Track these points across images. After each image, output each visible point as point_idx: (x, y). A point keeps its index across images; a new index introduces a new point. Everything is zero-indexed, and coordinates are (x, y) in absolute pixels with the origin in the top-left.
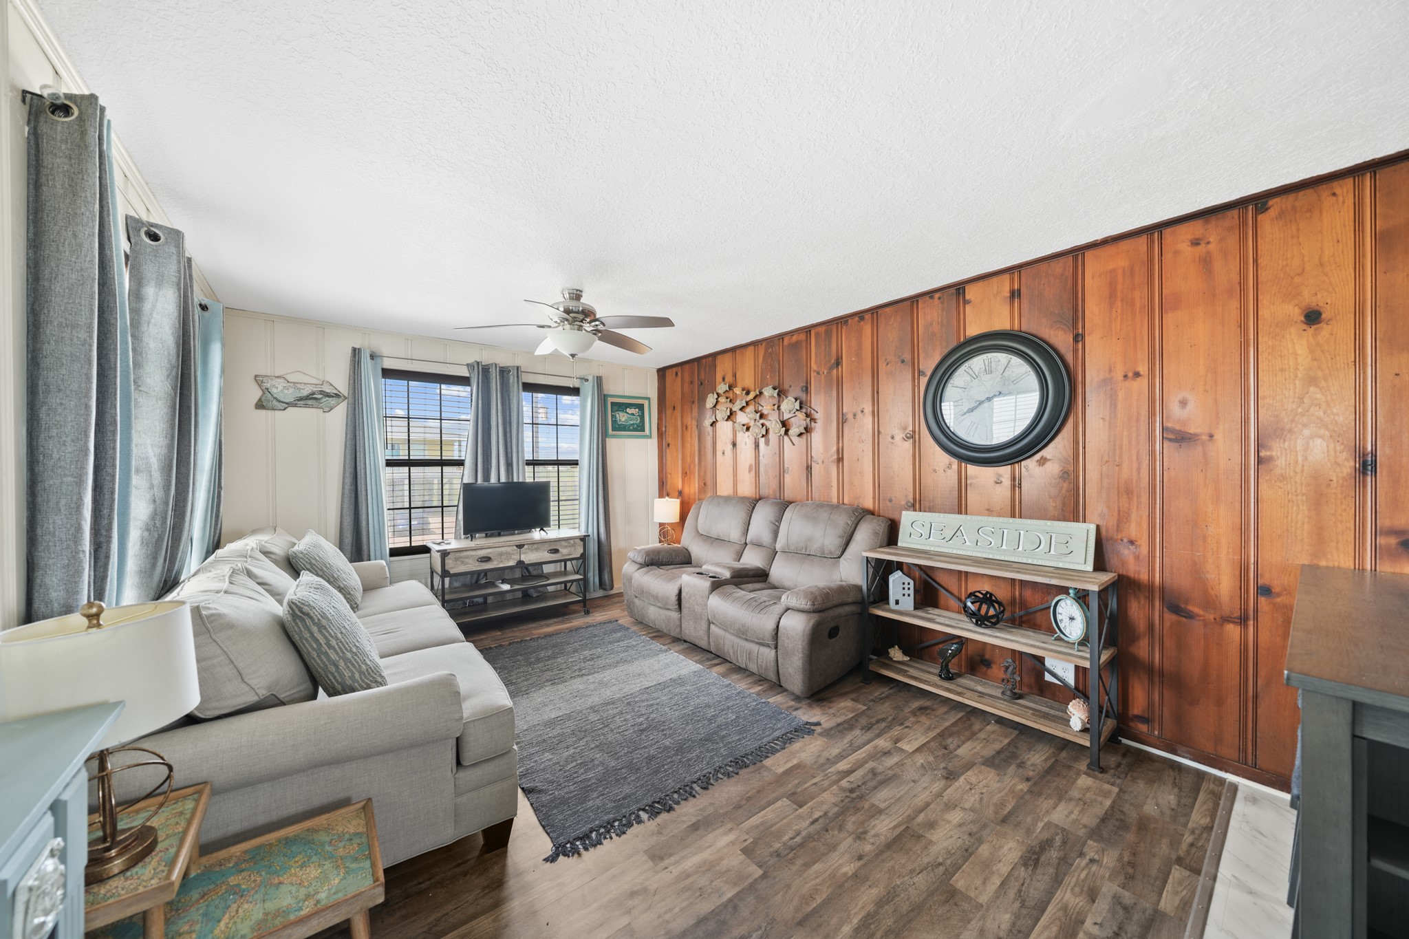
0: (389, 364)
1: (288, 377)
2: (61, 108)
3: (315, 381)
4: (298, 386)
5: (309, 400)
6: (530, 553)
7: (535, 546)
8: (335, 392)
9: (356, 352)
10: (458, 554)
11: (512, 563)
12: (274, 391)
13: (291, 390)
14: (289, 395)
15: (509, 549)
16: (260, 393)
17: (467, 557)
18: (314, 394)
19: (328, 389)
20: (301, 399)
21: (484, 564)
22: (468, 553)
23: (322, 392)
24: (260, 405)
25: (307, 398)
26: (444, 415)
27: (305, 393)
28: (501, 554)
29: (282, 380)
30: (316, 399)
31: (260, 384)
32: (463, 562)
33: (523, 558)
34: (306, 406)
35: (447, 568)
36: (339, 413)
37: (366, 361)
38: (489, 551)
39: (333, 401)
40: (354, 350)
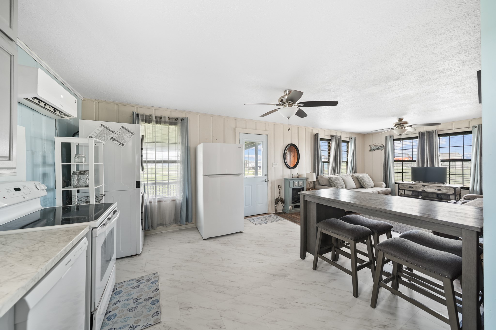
0: (395, 138)
1: (375, 145)
2: (316, 135)
3: (380, 145)
4: (376, 146)
5: (378, 149)
6: (428, 189)
7: (430, 187)
8: (383, 146)
9: (386, 137)
10: (402, 185)
11: (420, 190)
12: (372, 148)
13: (375, 147)
14: (375, 148)
15: (420, 186)
16: (370, 148)
17: (405, 186)
18: (379, 147)
19: (382, 146)
20: (377, 148)
21: (410, 188)
22: (406, 185)
23: (381, 147)
24: (370, 151)
25: (378, 148)
26: (413, 148)
27: (378, 147)
28: (417, 187)
29: (374, 145)
30: (380, 148)
31: (370, 146)
32: (404, 187)
33: (425, 189)
34: (378, 150)
35: (399, 187)
36: (383, 151)
37: (388, 138)
38: (412, 185)
39: (383, 148)
40: (386, 136)
